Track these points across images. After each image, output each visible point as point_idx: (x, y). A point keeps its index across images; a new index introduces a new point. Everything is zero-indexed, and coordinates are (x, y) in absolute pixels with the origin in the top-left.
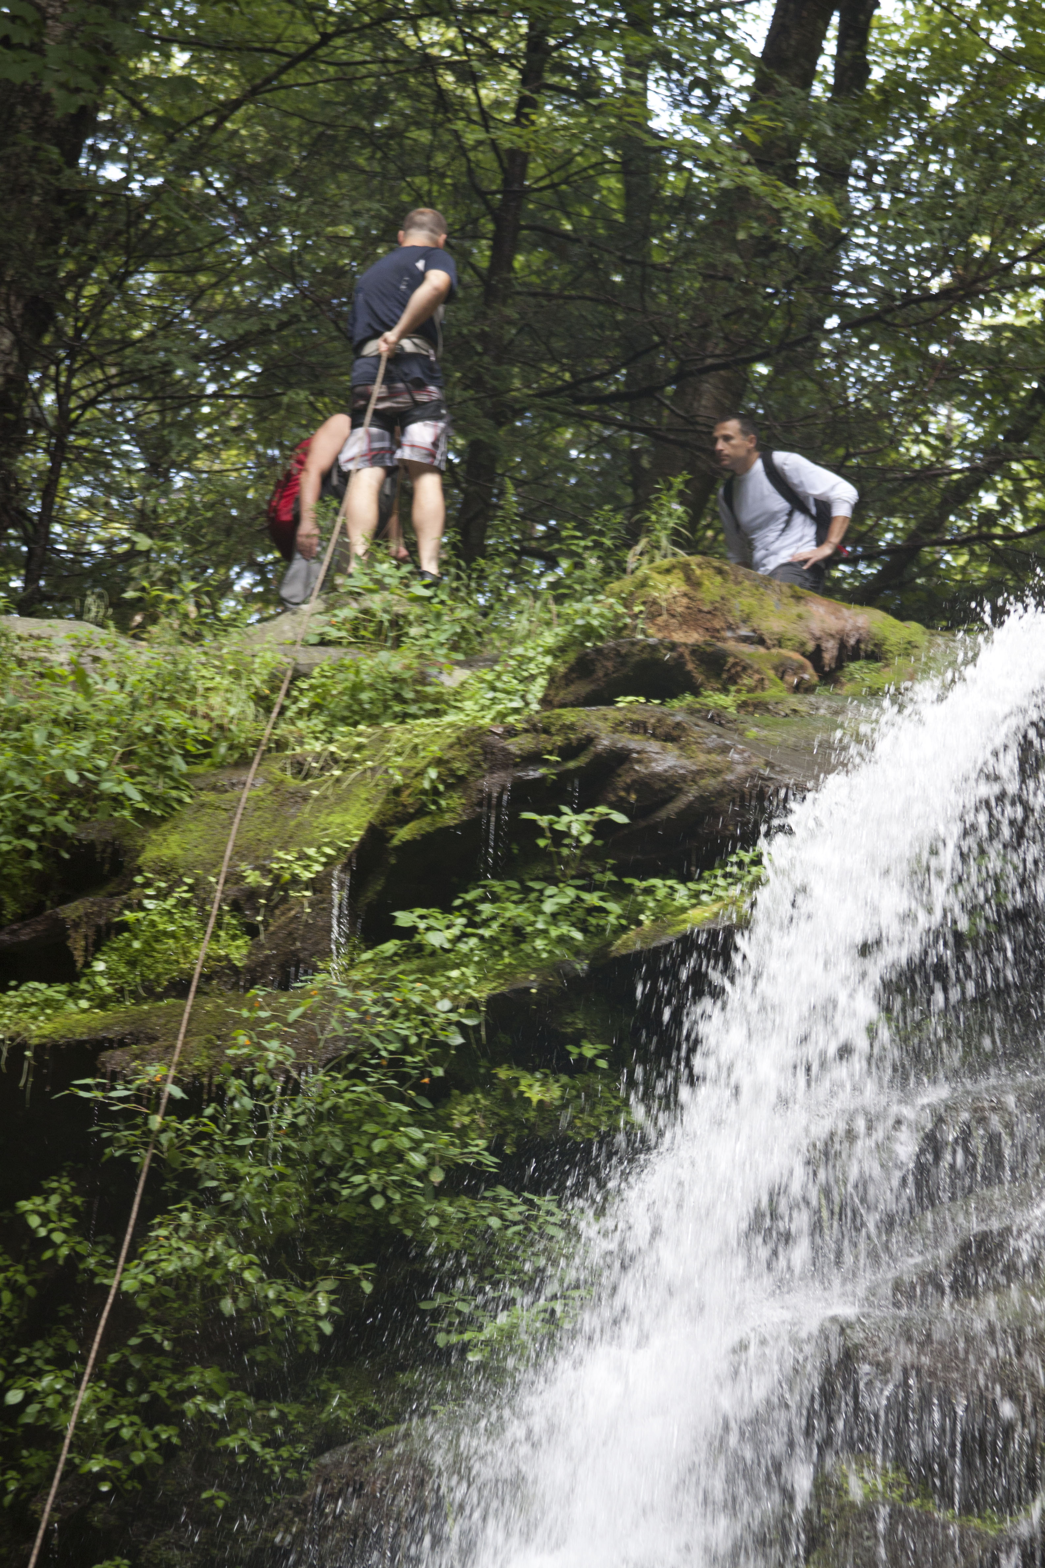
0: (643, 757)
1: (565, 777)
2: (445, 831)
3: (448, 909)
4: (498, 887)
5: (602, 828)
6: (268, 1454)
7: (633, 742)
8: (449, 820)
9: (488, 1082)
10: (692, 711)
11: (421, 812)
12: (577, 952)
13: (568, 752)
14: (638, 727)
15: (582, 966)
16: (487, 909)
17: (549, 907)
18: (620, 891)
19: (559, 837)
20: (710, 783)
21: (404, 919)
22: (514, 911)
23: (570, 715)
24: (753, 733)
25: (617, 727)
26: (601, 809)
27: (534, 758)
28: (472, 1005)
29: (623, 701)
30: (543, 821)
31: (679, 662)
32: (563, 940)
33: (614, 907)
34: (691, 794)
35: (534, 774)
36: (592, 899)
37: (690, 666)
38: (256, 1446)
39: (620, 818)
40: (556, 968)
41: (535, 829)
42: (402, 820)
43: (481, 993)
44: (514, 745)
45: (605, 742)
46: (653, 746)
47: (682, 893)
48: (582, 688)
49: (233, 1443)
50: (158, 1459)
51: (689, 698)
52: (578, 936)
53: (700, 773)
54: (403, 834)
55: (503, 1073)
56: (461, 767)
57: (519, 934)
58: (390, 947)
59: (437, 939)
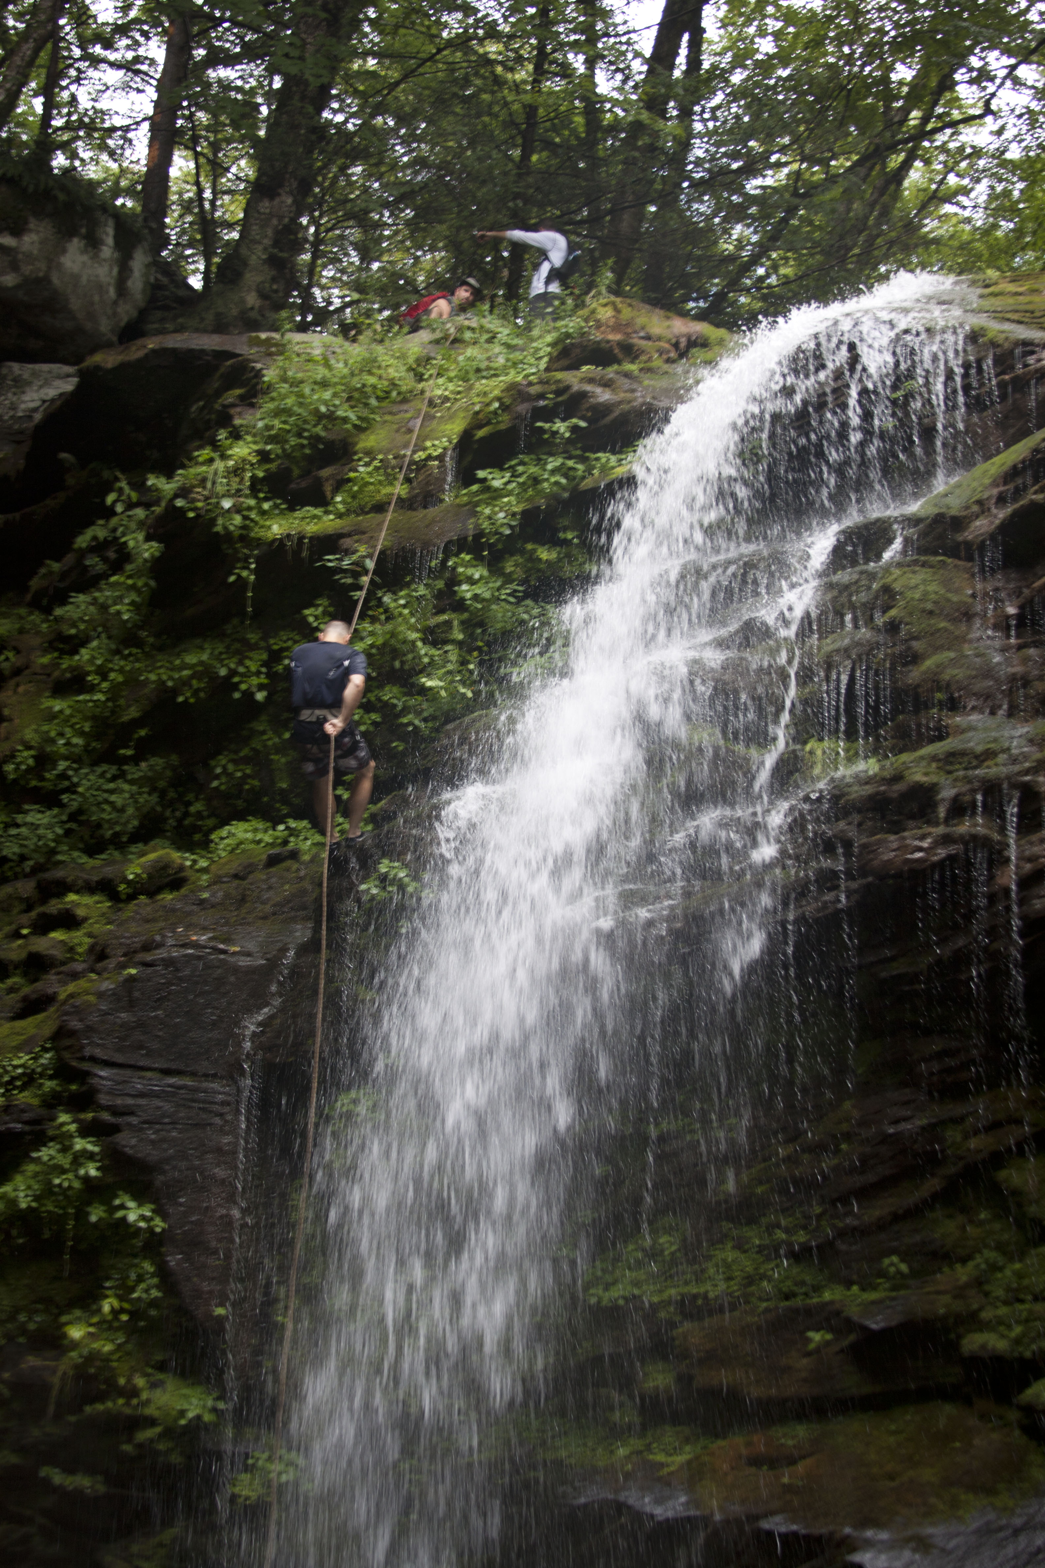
0: (594, 396)
1: (557, 405)
2: (499, 432)
3: (502, 469)
4: (526, 459)
5: (575, 429)
6: (422, 725)
7: (588, 388)
8: (502, 427)
9: (522, 552)
10: (617, 373)
11: (488, 423)
12: (564, 489)
13: (558, 393)
14: (591, 381)
15: (566, 495)
16: (520, 469)
17: (549, 467)
18: (583, 459)
19: (555, 433)
20: (625, 407)
21: (481, 474)
22: (533, 470)
23: (559, 375)
24: (646, 383)
25: (582, 380)
26: (574, 420)
27: (542, 396)
28: (514, 515)
29: (585, 368)
30: (547, 426)
31: (611, 350)
32: (557, 483)
33: (580, 467)
34: (616, 413)
35: (542, 403)
36: (570, 463)
37: (616, 351)
38: (417, 722)
39: (583, 424)
40: (554, 497)
41: (542, 430)
42: (480, 427)
43: (517, 509)
44: (533, 390)
45: (575, 388)
46: (599, 390)
47: (613, 459)
48: (565, 362)
49: (405, 720)
50: (371, 729)
51: (615, 367)
52: (563, 481)
53: (620, 403)
54: (481, 433)
55: (529, 546)
56: (508, 401)
57: (536, 481)
58: (475, 488)
59: (497, 483)
